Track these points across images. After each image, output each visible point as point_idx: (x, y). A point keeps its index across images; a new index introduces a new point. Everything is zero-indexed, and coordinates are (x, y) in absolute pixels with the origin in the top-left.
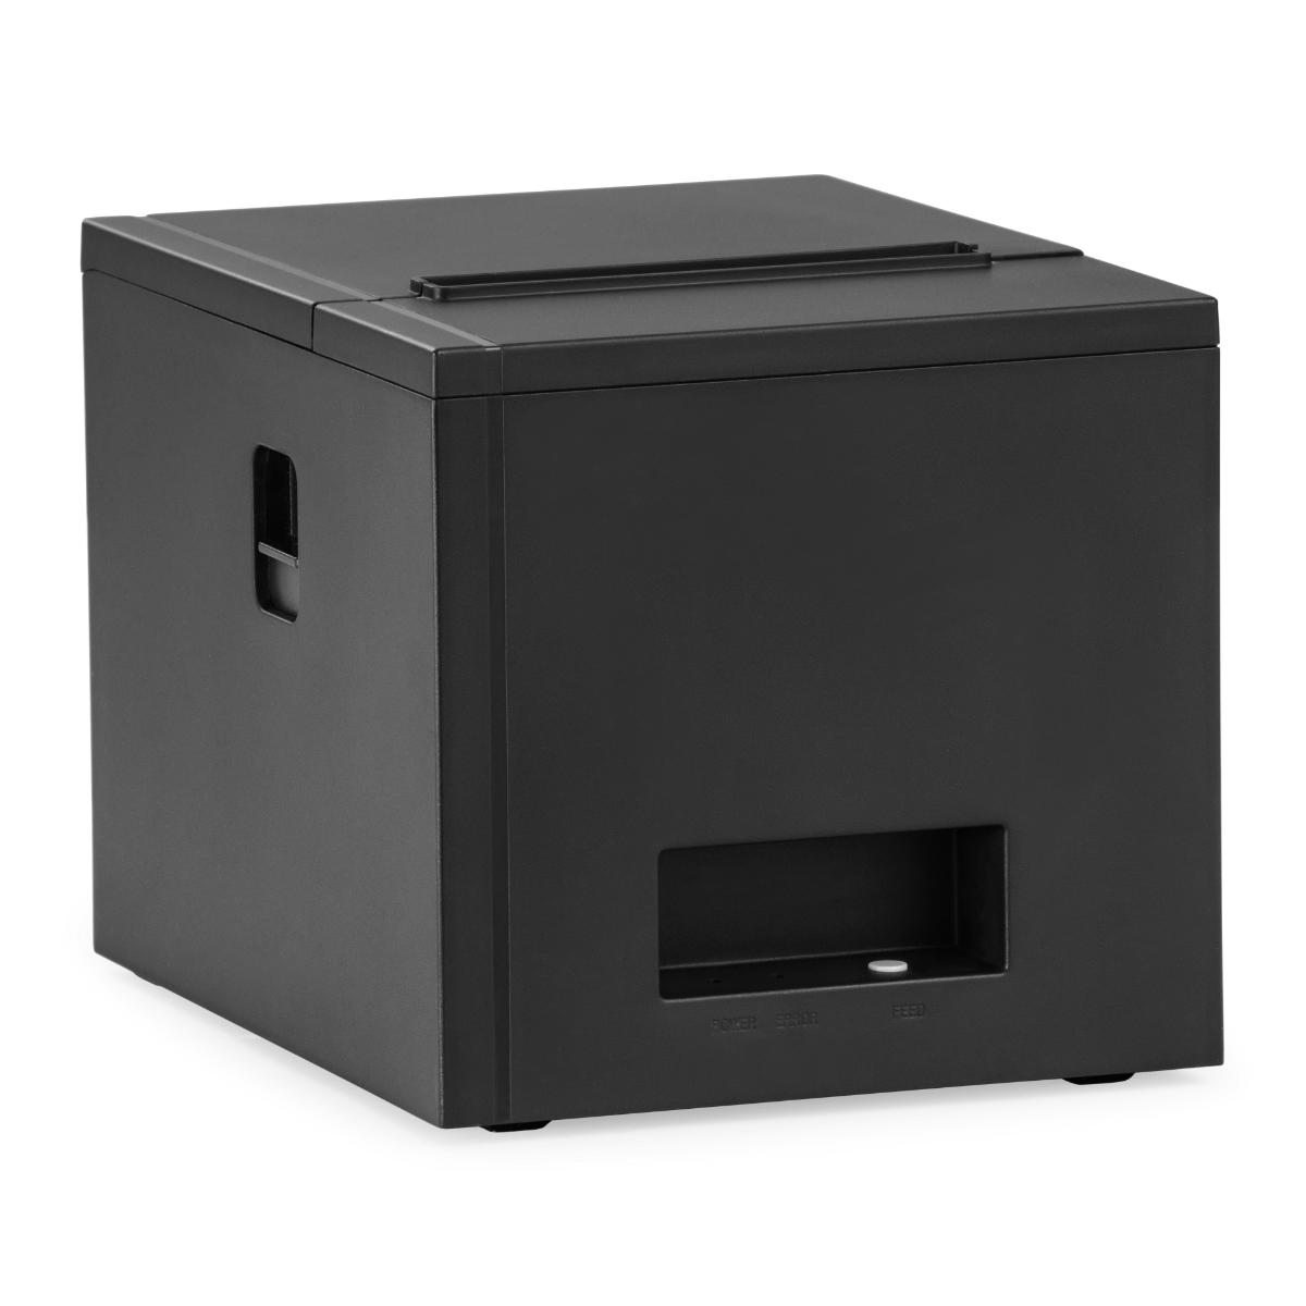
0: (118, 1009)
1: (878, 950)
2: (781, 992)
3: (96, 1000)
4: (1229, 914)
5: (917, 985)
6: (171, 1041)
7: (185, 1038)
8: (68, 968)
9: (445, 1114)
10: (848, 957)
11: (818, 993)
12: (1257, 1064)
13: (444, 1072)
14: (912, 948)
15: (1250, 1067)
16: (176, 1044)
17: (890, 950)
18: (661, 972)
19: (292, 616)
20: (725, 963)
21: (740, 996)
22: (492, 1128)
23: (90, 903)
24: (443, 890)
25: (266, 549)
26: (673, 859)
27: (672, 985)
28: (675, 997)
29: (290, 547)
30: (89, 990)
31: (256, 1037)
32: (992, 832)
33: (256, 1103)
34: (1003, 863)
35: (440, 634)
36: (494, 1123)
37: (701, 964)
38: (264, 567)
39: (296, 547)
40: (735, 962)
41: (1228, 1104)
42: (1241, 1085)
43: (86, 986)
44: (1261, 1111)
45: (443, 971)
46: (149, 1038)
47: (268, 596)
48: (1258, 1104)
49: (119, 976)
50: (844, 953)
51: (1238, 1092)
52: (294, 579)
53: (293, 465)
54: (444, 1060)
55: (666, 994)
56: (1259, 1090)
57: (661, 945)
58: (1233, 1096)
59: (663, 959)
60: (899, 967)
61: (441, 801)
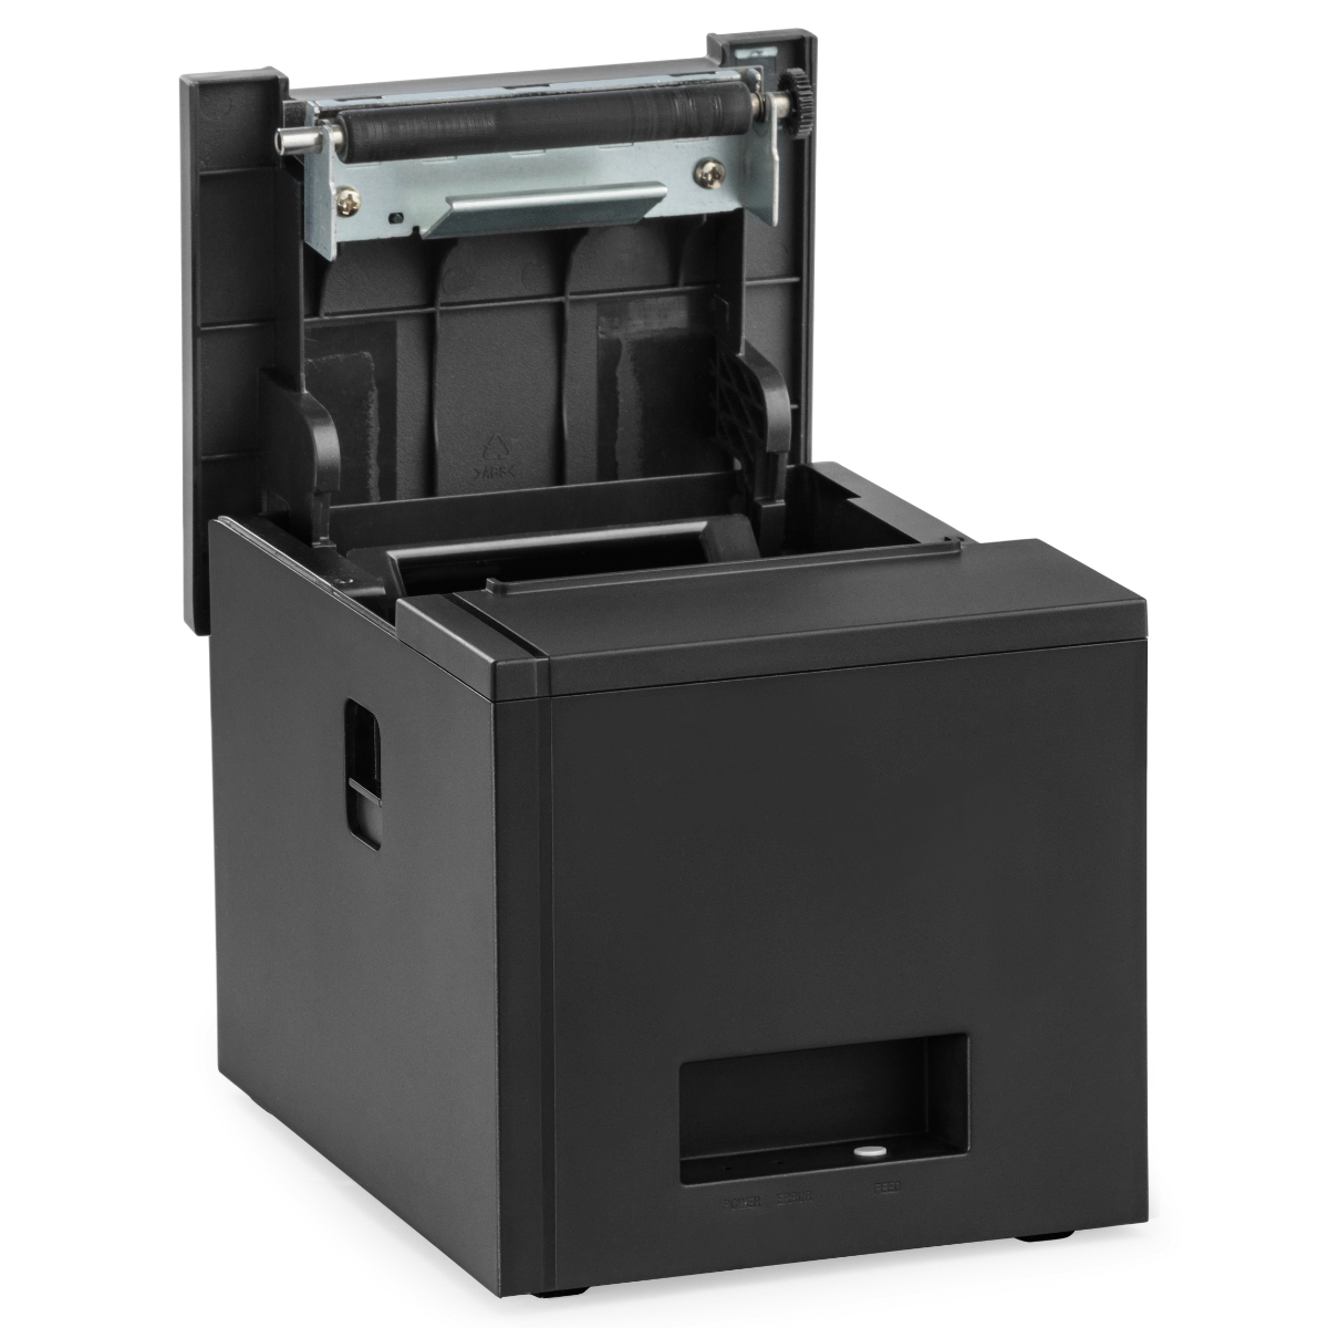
0: (236, 1142)
1: (862, 1139)
2: (781, 1176)
3: (217, 1128)
4: (1163, 1084)
5: (894, 1166)
6: (280, 1186)
7: (292, 1181)
8: (195, 1086)
9: (502, 1287)
10: (837, 1145)
11: (812, 1175)
12: (1188, 1216)
13: (501, 1252)
14: (891, 1135)
15: (1182, 1219)
16: (283, 1189)
17: (873, 1138)
18: (682, 1163)
19: (377, 846)
20: (735, 1153)
21: (747, 1180)
22: (540, 1295)
23: (214, 1016)
24: (500, 1103)
25: (354, 784)
26: (691, 1071)
27: (690, 1172)
28: (693, 1183)
29: (375, 788)
30: (213, 1115)
31: (350, 1183)
32: (958, 1039)
33: (347, 1266)
34: (966, 1064)
35: (498, 893)
36: (542, 1291)
37: (715, 1155)
38: (353, 799)
39: (380, 790)
40: (744, 1152)
41: (1163, 1259)
42: (1175, 1237)
43: (210, 1111)
44: (1192, 1267)
45: (501, 1170)
46: (261, 1181)
47: (357, 825)
48: (1190, 1259)
49: (237, 1099)
50: (834, 1142)
51: (1172, 1245)
52: (377, 813)
53: (377, 725)
54: (502, 1243)
55: (685, 1180)
56: (1190, 1243)
57: (681, 1140)
58: (1167, 1251)
59: (683, 1152)
60: (880, 1151)
61: (499, 1031)
